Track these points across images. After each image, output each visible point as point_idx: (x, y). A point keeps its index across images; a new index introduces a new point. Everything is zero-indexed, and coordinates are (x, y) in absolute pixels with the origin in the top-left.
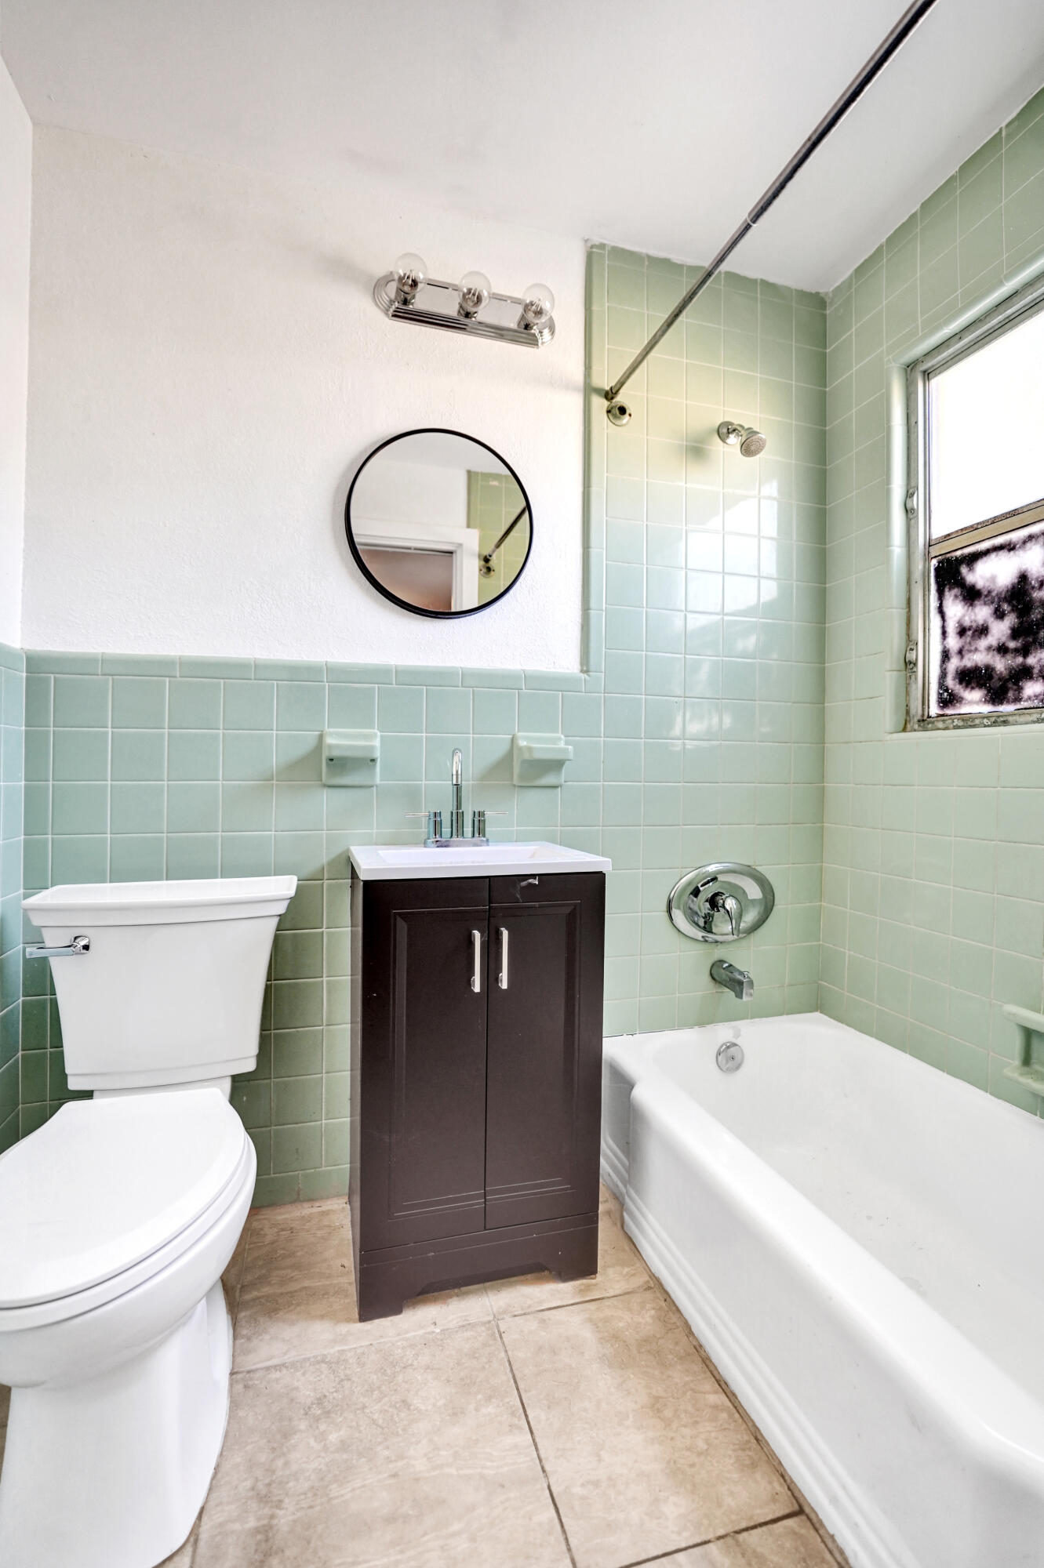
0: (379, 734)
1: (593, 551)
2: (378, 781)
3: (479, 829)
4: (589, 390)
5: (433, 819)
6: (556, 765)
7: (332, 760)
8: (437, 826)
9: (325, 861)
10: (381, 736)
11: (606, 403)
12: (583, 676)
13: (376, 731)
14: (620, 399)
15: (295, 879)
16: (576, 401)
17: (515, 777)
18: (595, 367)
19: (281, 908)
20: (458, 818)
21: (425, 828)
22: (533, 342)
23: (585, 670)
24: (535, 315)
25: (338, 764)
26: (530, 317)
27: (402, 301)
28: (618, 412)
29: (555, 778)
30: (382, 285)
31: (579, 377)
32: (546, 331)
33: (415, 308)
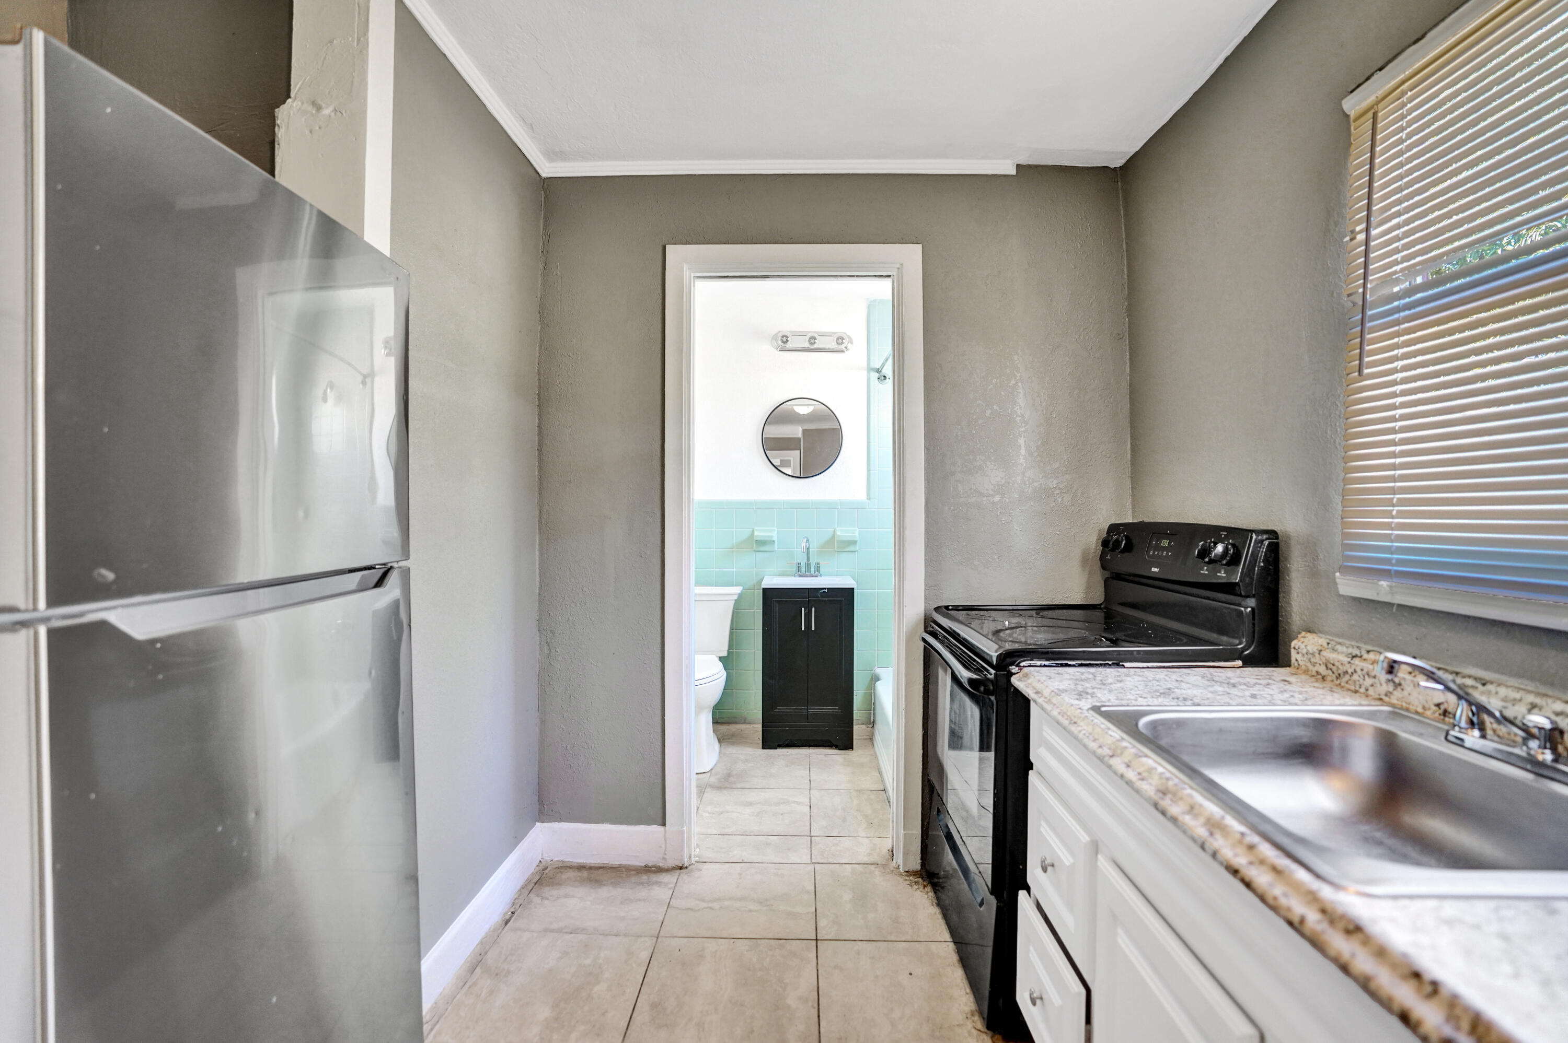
0: (776, 529)
1: (872, 444)
2: (776, 549)
3: (818, 568)
4: (870, 369)
5: (797, 565)
6: (854, 542)
7: (757, 541)
8: (799, 568)
9: (755, 581)
10: (777, 531)
11: (877, 375)
12: (868, 501)
13: (775, 528)
14: (884, 372)
15: (742, 588)
16: (865, 373)
17: (836, 548)
18: (872, 358)
19: (736, 597)
20: (808, 565)
21: (795, 569)
22: (842, 351)
23: (869, 498)
24: (843, 339)
25: (761, 543)
26: (840, 340)
27: (784, 343)
28: (883, 378)
29: (852, 548)
30: (774, 338)
31: (865, 364)
32: (849, 346)
33: (789, 345)
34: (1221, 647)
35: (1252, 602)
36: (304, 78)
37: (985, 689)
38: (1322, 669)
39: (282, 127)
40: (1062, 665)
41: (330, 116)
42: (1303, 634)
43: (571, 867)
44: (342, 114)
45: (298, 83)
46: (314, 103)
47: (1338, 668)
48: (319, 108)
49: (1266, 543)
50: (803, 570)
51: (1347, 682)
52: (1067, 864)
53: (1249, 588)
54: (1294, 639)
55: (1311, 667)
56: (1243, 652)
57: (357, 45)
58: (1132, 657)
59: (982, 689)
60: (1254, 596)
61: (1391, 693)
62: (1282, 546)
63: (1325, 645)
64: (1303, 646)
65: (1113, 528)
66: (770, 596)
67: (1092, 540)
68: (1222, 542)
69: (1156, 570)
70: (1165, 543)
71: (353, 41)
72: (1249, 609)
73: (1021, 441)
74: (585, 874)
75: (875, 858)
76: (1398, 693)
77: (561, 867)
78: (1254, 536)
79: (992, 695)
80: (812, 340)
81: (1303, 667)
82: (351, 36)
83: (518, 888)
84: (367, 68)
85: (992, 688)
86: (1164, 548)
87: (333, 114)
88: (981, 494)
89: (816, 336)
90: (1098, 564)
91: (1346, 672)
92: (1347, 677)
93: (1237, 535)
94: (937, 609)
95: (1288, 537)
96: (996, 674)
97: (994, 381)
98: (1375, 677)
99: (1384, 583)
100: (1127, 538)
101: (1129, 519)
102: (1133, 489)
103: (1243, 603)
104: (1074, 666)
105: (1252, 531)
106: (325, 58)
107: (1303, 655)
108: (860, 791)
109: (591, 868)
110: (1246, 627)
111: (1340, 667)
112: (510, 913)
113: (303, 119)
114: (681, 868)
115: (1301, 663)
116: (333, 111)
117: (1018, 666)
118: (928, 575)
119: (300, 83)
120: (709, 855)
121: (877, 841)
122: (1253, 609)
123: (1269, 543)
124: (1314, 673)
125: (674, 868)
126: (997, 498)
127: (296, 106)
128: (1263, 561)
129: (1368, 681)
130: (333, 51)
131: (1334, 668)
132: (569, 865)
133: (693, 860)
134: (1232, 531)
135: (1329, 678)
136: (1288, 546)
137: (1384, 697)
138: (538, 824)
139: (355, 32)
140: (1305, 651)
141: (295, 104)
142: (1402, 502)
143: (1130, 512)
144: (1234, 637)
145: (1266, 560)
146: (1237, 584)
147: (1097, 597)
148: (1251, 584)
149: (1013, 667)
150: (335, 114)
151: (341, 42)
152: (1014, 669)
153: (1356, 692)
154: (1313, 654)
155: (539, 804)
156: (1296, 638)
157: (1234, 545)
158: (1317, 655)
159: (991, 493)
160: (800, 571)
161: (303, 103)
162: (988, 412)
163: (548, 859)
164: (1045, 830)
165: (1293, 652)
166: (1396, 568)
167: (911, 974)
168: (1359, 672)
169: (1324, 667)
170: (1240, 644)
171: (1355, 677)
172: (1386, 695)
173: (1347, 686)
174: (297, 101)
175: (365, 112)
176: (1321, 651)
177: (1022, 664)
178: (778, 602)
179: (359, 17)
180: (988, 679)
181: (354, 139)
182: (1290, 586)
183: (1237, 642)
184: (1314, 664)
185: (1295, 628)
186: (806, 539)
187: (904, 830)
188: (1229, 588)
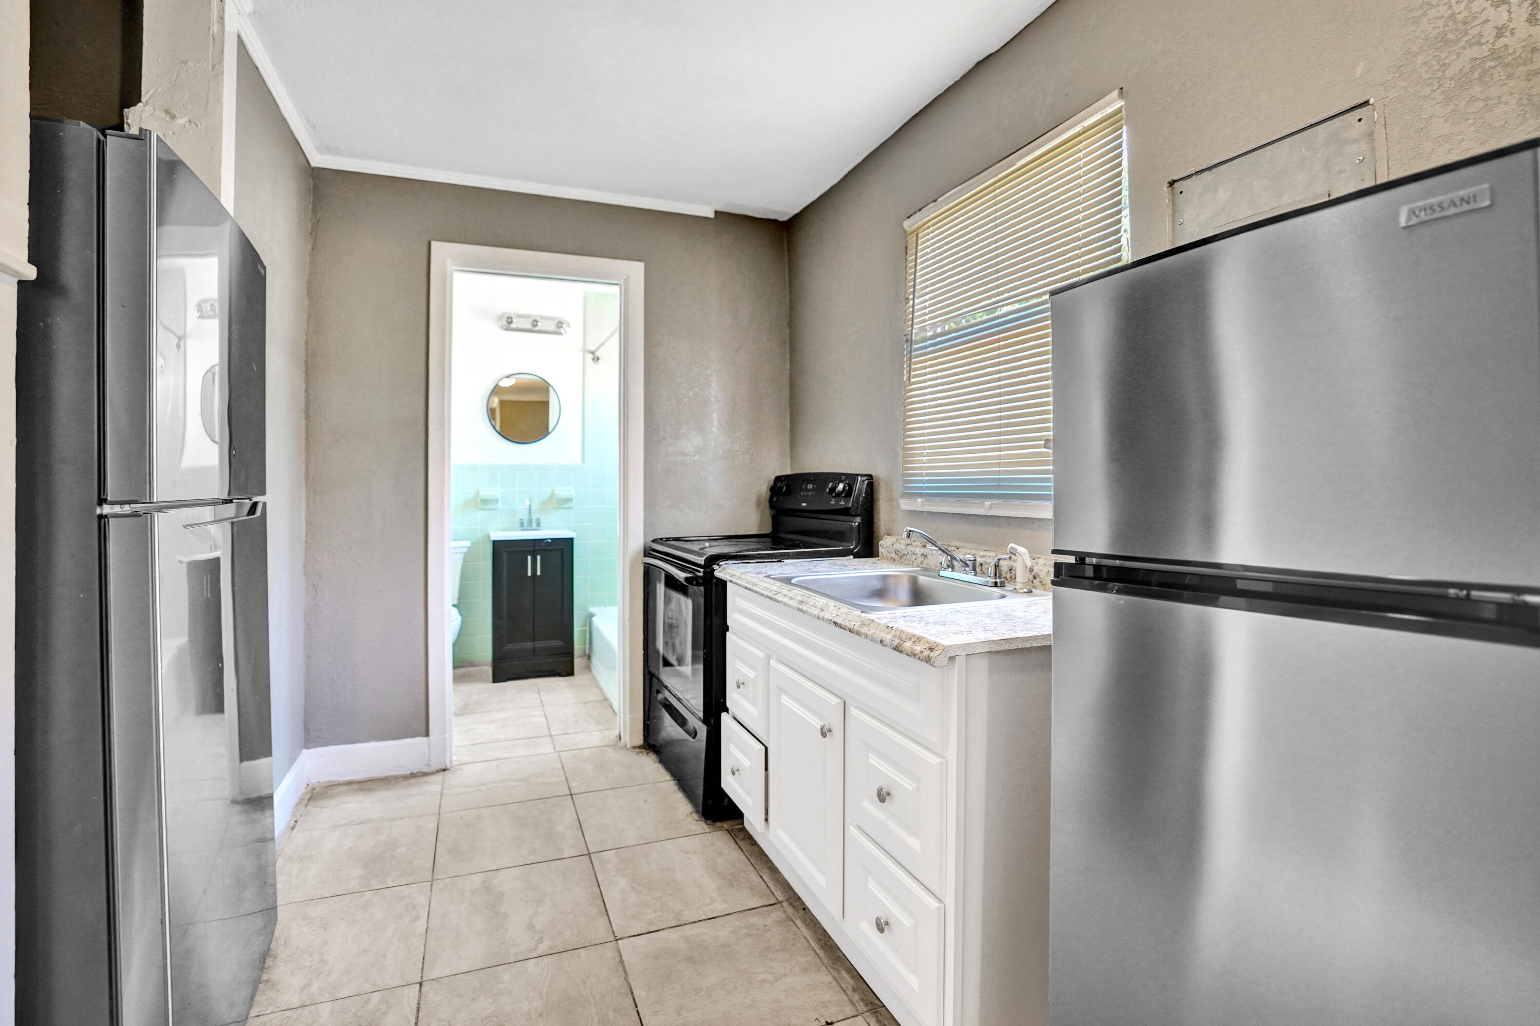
2: (500, 507)
3: (538, 524)
4: (585, 351)
5: (521, 520)
6: (570, 500)
7: (482, 499)
8: (522, 524)
9: (480, 537)
10: (501, 490)
11: (591, 356)
12: (582, 464)
13: (499, 488)
14: (598, 354)
15: (470, 541)
16: (580, 355)
17: (554, 504)
18: (588, 342)
19: (465, 550)
20: (530, 521)
21: (518, 524)
22: (561, 334)
23: (583, 462)
24: (562, 323)
25: (485, 502)
26: (560, 324)
27: (508, 323)
28: (596, 359)
29: (568, 505)
30: (500, 318)
31: (581, 347)
32: (567, 329)
33: (513, 326)
34: (841, 548)
35: (858, 519)
36: (155, 89)
37: (696, 583)
38: (893, 555)
39: (133, 127)
40: (746, 563)
41: (185, 126)
42: (886, 536)
43: (339, 784)
44: (197, 125)
45: (149, 91)
46: (167, 111)
47: (901, 553)
48: (173, 117)
49: (866, 482)
50: (525, 525)
51: (905, 560)
52: (752, 677)
53: (857, 510)
54: (880, 540)
55: (888, 555)
56: (854, 550)
57: (212, 71)
58: (788, 556)
59: (695, 583)
60: (859, 515)
61: (923, 561)
62: (875, 484)
63: (895, 541)
64: (884, 543)
65: (778, 479)
66: (499, 547)
67: (763, 489)
68: (842, 482)
69: (804, 504)
70: (810, 486)
71: (208, 67)
72: (857, 524)
73: (715, 415)
74: (356, 786)
75: (606, 742)
76: (926, 561)
77: (330, 786)
78: (859, 478)
79: (701, 586)
80: (535, 323)
81: (885, 556)
82: (206, 62)
83: (294, 804)
84: (223, 91)
85: (701, 581)
86: (809, 490)
87: (187, 125)
88: (685, 454)
89: (538, 319)
90: (768, 505)
91: (904, 554)
92: (905, 557)
93: (851, 479)
94: (654, 541)
95: (879, 478)
96: (704, 572)
97: (696, 370)
98: (916, 554)
99: (919, 500)
100: (787, 485)
101: (789, 472)
102: (791, 451)
103: (854, 521)
104: (753, 563)
105: (858, 475)
106: (178, 75)
107: (885, 549)
108: (586, 703)
109: (359, 782)
110: (854, 535)
111: (902, 552)
112: (293, 822)
113: (156, 123)
114: (444, 770)
115: (884, 553)
116: (187, 122)
117: (718, 565)
118: (646, 518)
119: (152, 92)
120: (465, 759)
121: (606, 732)
122: (859, 523)
123: (868, 483)
124: (890, 558)
125: (438, 771)
126: (697, 458)
127: (148, 111)
128: (865, 494)
129: (914, 557)
130: (187, 71)
131: (899, 553)
132: (337, 783)
133: (455, 763)
134: (848, 476)
135: (897, 560)
136: (879, 484)
137: (920, 565)
138: (304, 751)
139: (209, 59)
140: (885, 546)
141: (147, 109)
142: (929, 455)
143: (789, 468)
144: (849, 542)
145: (866, 493)
146: (850, 508)
147: (768, 529)
148: (857, 508)
149: (715, 566)
150: (190, 124)
151: (195, 64)
152: (715, 567)
153: (908, 564)
154: (889, 547)
155: (305, 733)
156: (881, 539)
157: (848, 484)
158: (891, 547)
159: (693, 453)
160: (522, 526)
161: (155, 110)
162: (691, 393)
163: (315, 781)
164: (740, 666)
165: (880, 547)
166: (926, 492)
167: (645, 801)
168: (910, 553)
169: (894, 554)
170: (852, 546)
171: (908, 556)
172: (921, 563)
173: (905, 562)
174: (148, 106)
175: (221, 128)
176: (893, 545)
177: (720, 564)
178: (506, 552)
179: (213, 47)
180: (699, 576)
181: (209, 149)
182: (879, 509)
183: (850, 544)
184: (890, 553)
185: (882, 534)
186: (528, 498)
187: (630, 714)
188: (845, 512)
